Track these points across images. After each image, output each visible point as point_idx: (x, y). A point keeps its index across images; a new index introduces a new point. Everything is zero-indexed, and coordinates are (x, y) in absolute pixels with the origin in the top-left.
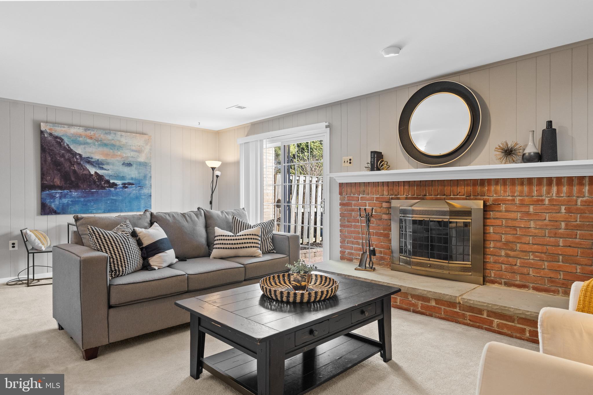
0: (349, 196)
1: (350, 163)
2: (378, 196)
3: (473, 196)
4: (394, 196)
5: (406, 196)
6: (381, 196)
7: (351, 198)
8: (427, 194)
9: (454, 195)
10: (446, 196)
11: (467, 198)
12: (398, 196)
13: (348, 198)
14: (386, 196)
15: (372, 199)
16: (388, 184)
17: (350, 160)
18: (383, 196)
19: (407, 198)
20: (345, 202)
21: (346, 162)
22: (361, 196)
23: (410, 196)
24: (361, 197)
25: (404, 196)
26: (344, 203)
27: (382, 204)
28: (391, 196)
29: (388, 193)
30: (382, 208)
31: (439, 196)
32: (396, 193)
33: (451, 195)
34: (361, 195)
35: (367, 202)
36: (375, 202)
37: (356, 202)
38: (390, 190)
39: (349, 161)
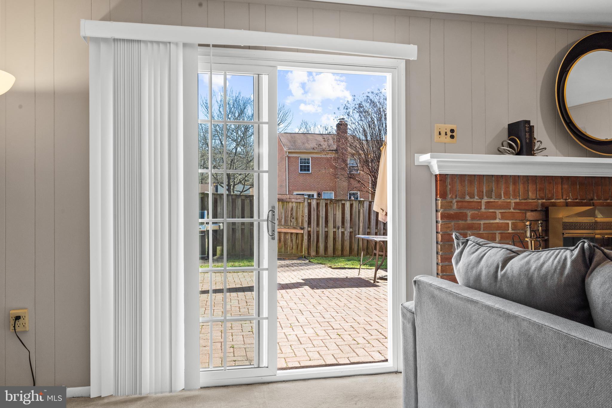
0: (460, 200)
1: (452, 137)
2: (518, 201)
4: (544, 201)
5: (564, 201)
6: (523, 201)
7: (466, 204)
12: (552, 201)
13: (459, 204)
14: (530, 201)
15: (507, 206)
16: (534, 179)
17: (452, 131)
18: (527, 201)
19: (567, 205)
20: (452, 212)
21: (443, 133)
22: (485, 200)
23: (570, 200)
24: (486, 202)
25: (562, 200)
26: (451, 214)
27: (526, 214)
28: (540, 201)
29: (537, 196)
30: (526, 222)
32: (550, 196)
34: (485, 198)
35: (498, 211)
36: (512, 210)
37: (476, 212)
38: (540, 190)
39: (449, 134)
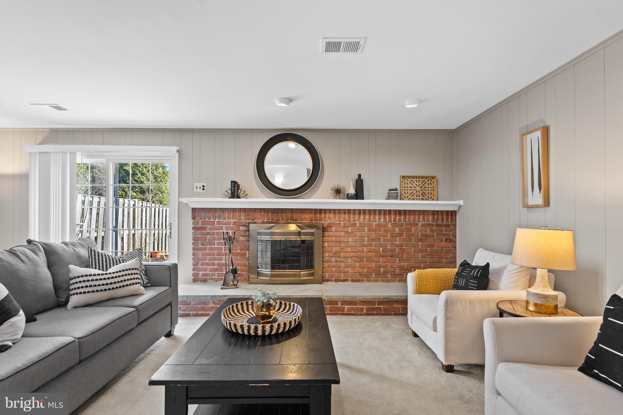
0: (203, 220)
1: (203, 189)
2: (235, 221)
3: (314, 221)
4: (250, 221)
5: (262, 221)
6: (238, 221)
7: (206, 222)
8: (280, 219)
9: (301, 220)
10: (295, 221)
11: (310, 222)
12: (255, 221)
13: (202, 222)
14: (243, 221)
15: (229, 223)
16: (245, 210)
17: (203, 186)
18: (240, 221)
19: (263, 223)
20: (198, 226)
21: (198, 188)
22: (217, 220)
23: (265, 221)
24: (217, 222)
25: (260, 221)
26: (198, 227)
27: (239, 227)
28: (248, 221)
29: (246, 218)
30: (239, 231)
31: (289, 221)
32: (253, 218)
33: (298, 220)
34: (217, 219)
35: (224, 226)
36: (232, 226)
37: (212, 226)
38: (247, 216)
39: (202, 188)
